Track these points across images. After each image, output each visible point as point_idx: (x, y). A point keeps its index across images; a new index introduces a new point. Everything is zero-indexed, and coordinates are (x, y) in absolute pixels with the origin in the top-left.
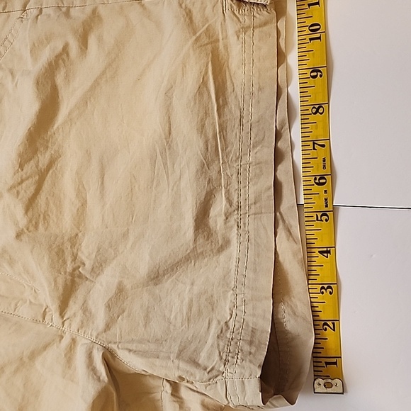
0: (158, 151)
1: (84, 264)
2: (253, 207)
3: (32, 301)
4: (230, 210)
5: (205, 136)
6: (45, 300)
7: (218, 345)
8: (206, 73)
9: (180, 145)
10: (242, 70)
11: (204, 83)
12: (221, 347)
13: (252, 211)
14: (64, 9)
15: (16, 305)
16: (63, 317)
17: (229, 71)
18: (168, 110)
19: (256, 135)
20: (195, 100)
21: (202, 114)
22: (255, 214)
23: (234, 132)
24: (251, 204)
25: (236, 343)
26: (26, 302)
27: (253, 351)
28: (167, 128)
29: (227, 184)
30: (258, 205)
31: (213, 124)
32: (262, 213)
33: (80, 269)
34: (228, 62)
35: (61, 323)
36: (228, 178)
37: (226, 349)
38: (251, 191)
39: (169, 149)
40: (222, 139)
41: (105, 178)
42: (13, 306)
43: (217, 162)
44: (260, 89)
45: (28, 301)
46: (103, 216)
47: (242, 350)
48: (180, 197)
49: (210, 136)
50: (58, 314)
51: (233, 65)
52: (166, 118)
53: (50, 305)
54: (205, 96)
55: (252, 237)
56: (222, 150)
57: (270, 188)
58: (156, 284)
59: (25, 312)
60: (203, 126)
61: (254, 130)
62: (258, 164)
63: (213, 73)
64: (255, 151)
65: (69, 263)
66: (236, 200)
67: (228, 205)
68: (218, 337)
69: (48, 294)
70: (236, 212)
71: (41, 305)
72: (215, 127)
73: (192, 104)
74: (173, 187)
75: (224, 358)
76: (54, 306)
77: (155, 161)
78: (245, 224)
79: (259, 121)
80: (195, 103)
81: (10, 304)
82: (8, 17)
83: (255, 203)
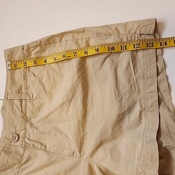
0: (112, 89)
1: (87, 133)
2: (150, 109)
3: (69, 148)
4: (142, 110)
5: (131, 84)
6: (73, 147)
7: (140, 163)
8: (129, 61)
9: (121, 87)
10: (143, 58)
11: (129, 64)
12: (141, 164)
13: (150, 110)
15: (63, 150)
16: (80, 154)
17: (138, 59)
18: (116, 75)
19: (150, 82)
20: (126, 71)
21: (129, 76)
22: (151, 111)
23: (142, 81)
24: (150, 107)
25: (146, 162)
26: (66, 149)
27: (153, 164)
28: (116, 81)
29: (140, 100)
30: (152, 108)
31: (133, 79)
32: (154, 111)
33: (86, 135)
34: (137, 56)
35: (80, 156)
36: (141, 98)
37: (143, 165)
38: (149, 103)
39: (117, 89)
40: (137, 84)
41: (93, 101)
42: (61, 150)
43: (136, 93)
44: (150, 65)
45: (67, 148)
46: (93, 115)
47: (149, 165)
48: (122, 106)
49: (133, 83)
50: (79, 153)
51: (139, 57)
52: (115, 78)
53: (75, 149)
54: (130, 69)
55: (150, 120)
56: (137, 88)
57: (156, 101)
58: (114, 140)
59: (66, 152)
60: (129, 80)
61: (149, 80)
62: (151, 92)
63: (132, 61)
64: (150, 87)
65: (82, 133)
66: (143, 106)
67: (141, 108)
68: (139, 160)
69: (75, 145)
70: (144, 111)
71: (72, 150)
72: (134, 80)
73: (125, 72)
74: (119, 103)
75: (143, 169)
76: (77, 150)
77: (111, 93)
78: (147, 115)
79: (150, 77)
80: (126, 72)
81: (60, 149)
82: (55, 45)
83: (151, 107)
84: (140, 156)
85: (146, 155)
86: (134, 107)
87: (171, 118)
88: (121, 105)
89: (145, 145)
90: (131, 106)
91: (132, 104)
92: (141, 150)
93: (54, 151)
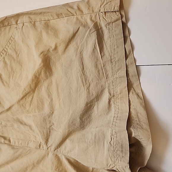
0: (79, 76)
1: (54, 124)
2: (119, 95)
3: (34, 140)
4: (110, 97)
5: (98, 69)
6: (39, 140)
7: (109, 155)
8: (95, 43)
9: (88, 73)
10: (109, 40)
11: (95, 47)
12: (111, 156)
13: (119, 97)
14: (33, 23)
15: (28, 143)
16: (47, 146)
17: (104, 41)
18: (82, 60)
19: (118, 66)
20: (92, 55)
21: (95, 60)
22: (120, 98)
23: (109, 66)
25: (116, 152)
26: (32, 141)
27: (124, 155)
28: (82, 67)
29: (109, 87)
30: (122, 94)
31: (101, 63)
32: (123, 97)
33: (52, 126)
34: (103, 38)
35: (47, 148)
36: (109, 84)
37: (113, 156)
38: (118, 89)
39: (84, 75)
40: (105, 69)
41: (59, 89)
42: (27, 143)
43: (104, 78)
44: (117, 47)
45: (33, 141)
46: (60, 104)
47: (119, 156)
48: (90, 94)
49: (100, 68)
50: (45, 145)
51: (106, 39)
52: (81, 63)
53: (42, 141)
54: (96, 53)
55: (120, 107)
56: (105, 74)
57: (126, 87)
58: (83, 129)
59: (32, 145)
60: (97, 65)
61: (117, 64)
62: (120, 78)
63: (98, 43)
64: (118, 72)
65: (48, 124)
66: (112, 93)
67: (109, 95)
68: (108, 151)
69: (40, 137)
70: (113, 98)
71: (38, 142)
72: (101, 65)
73: (91, 56)
74: (87, 90)
75: (113, 160)
76: (43, 142)
77: (78, 80)
78: (117, 102)
79: (118, 61)
80: (92, 56)
81: (26, 143)
82: (11, 27)
83: (120, 94)
84: (110, 147)
85: (116, 145)
86: (103, 94)
87: (141, 105)
88: (89, 92)
89: (115, 134)
90: (100, 93)
91: (100, 91)
92: (111, 140)
93: (19, 145)
